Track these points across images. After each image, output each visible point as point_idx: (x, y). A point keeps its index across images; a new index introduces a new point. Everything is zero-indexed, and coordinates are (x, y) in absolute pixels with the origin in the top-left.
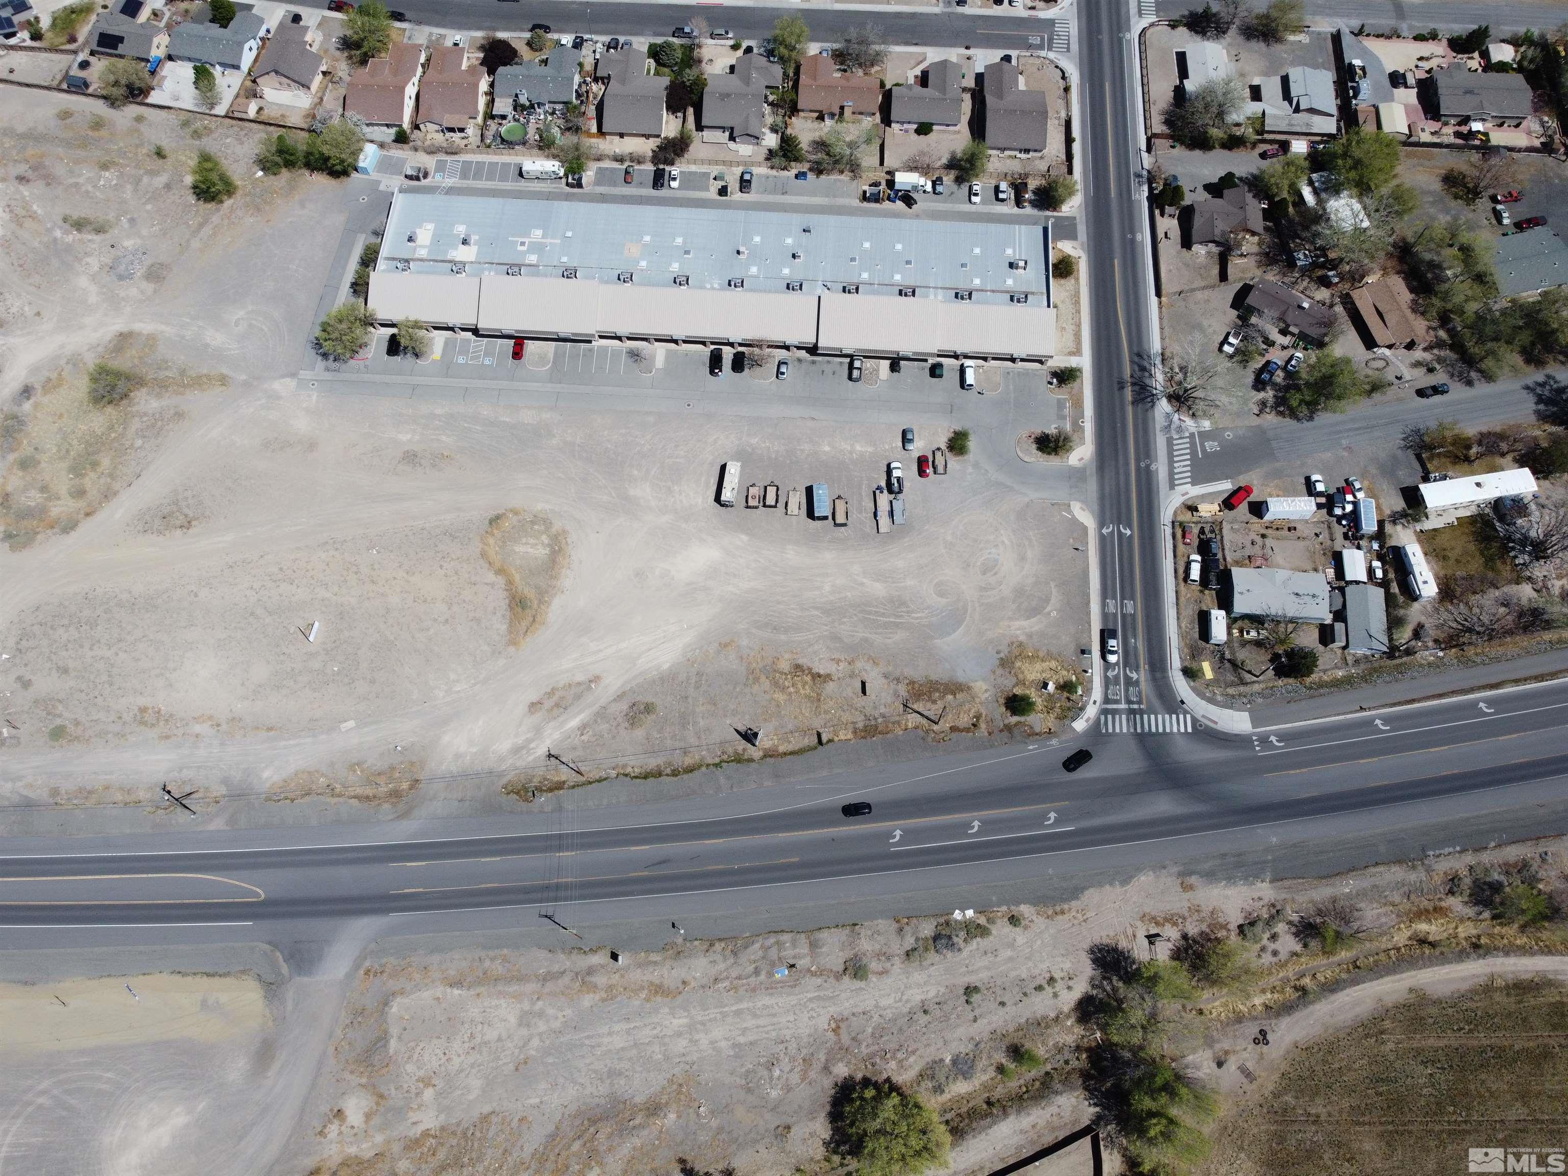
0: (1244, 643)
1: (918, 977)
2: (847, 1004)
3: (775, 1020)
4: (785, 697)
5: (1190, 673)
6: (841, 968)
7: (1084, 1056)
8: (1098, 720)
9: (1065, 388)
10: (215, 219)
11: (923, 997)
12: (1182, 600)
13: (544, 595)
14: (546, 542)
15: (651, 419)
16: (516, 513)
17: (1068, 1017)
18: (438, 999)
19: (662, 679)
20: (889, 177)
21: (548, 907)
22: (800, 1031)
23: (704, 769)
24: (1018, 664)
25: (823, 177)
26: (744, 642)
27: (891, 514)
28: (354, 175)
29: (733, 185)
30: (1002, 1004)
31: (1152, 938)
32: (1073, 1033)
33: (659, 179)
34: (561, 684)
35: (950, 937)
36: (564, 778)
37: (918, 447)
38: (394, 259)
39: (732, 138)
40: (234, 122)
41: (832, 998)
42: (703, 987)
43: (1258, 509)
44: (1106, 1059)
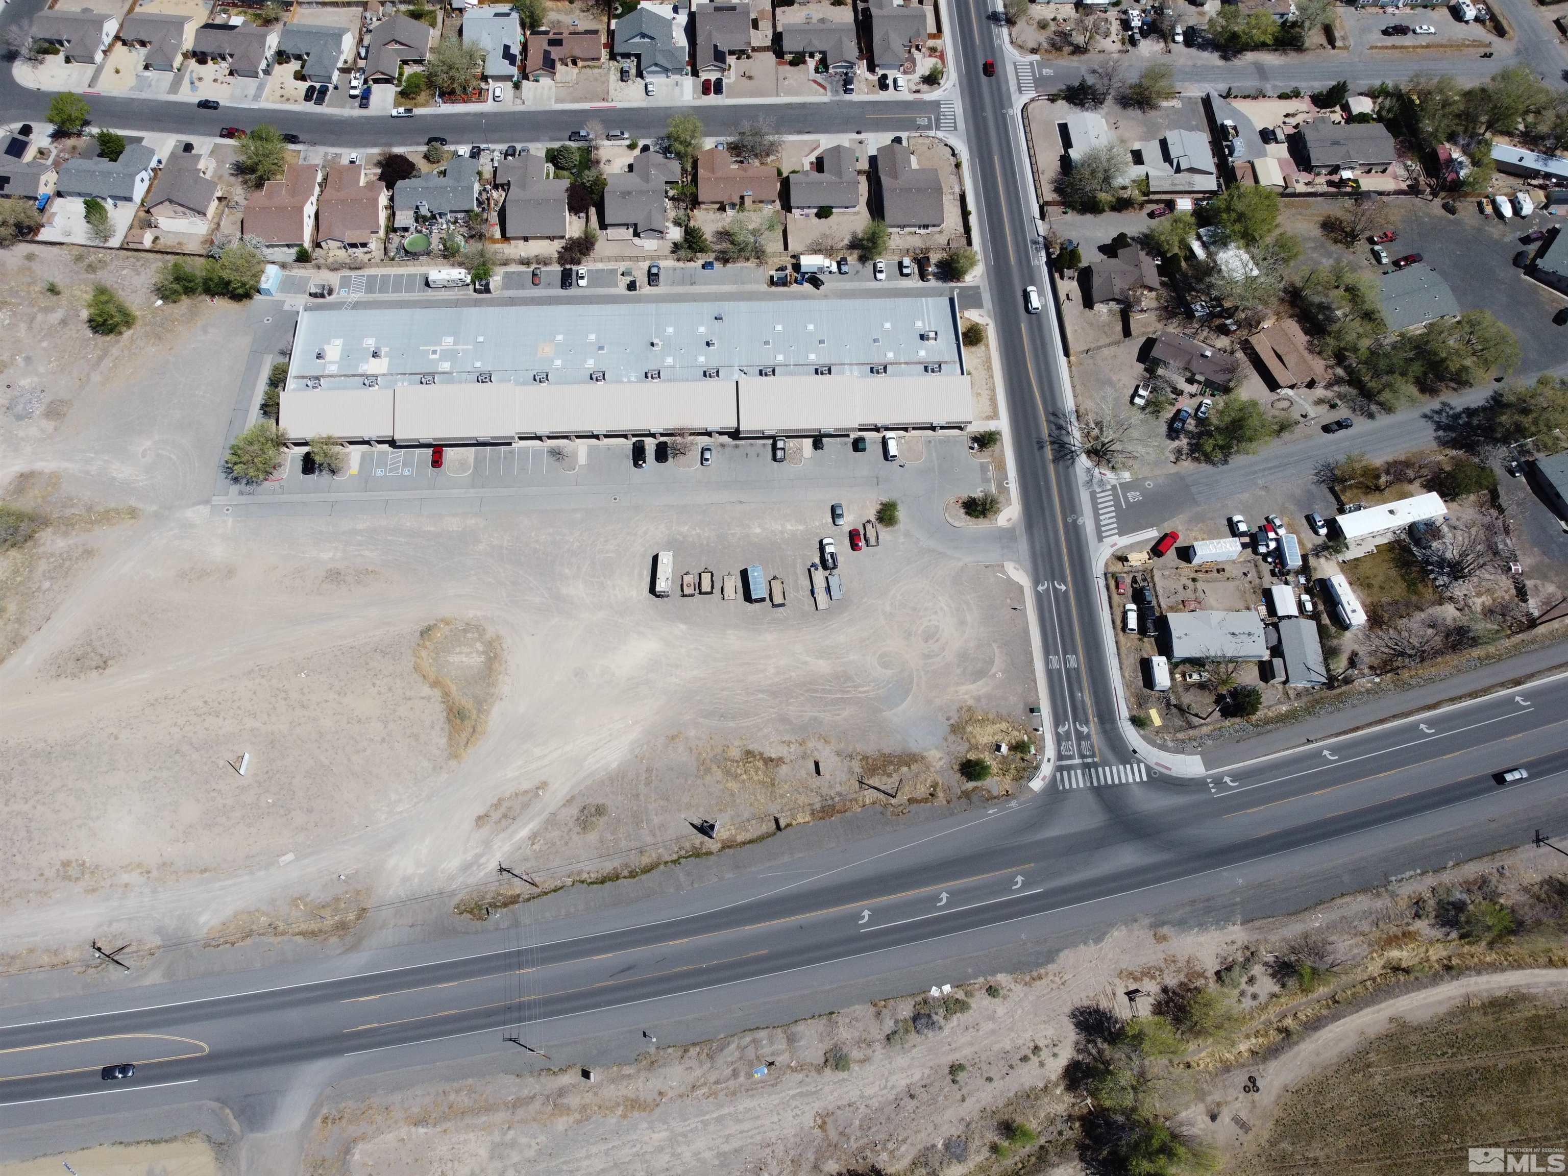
0: (1188, 687)
1: (901, 1061)
2: (831, 1098)
3: (759, 1123)
4: (739, 785)
5: (1138, 722)
6: (823, 1060)
7: (1077, 1124)
8: (1054, 777)
9: (987, 452)
10: (115, 351)
11: (909, 1082)
12: (1123, 650)
13: (482, 704)
14: (481, 649)
15: (578, 516)
16: (447, 623)
17: (1056, 1085)
18: (403, 1140)
19: (611, 779)
20: (794, 261)
21: (511, 1029)
22: (785, 1131)
23: (662, 867)
24: (969, 729)
25: (729, 265)
26: (692, 733)
27: (828, 589)
28: (257, 297)
29: (641, 278)
30: (989, 1079)
31: (1131, 995)
32: (1064, 1102)
33: (567, 279)
34: (507, 795)
35: (929, 1016)
36: (518, 891)
37: (848, 522)
38: (303, 377)
39: (636, 234)
40: (130, 253)
41: (815, 1093)
42: (681, 1096)
43: (1186, 554)
44: (1099, 1126)
